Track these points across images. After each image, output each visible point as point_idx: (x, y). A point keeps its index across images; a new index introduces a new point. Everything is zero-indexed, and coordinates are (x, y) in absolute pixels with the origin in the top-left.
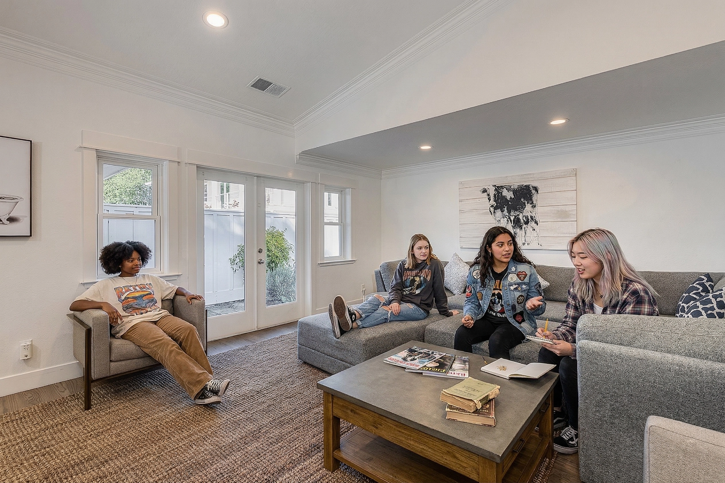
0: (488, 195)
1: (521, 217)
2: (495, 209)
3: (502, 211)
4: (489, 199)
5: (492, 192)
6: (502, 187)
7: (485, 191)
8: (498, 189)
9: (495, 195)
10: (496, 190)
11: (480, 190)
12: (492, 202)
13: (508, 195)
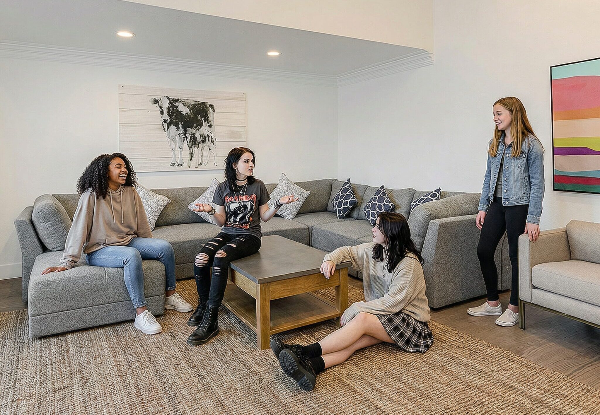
0: (161, 108)
1: (197, 135)
2: (169, 125)
3: (178, 128)
4: (162, 113)
5: (166, 105)
6: (177, 101)
7: (156, 102)
8: (173, 102)
9: (168, 108)
10: (170, 103)
11: (150, 101)
12: (166, 117)
13: (184, 110)
